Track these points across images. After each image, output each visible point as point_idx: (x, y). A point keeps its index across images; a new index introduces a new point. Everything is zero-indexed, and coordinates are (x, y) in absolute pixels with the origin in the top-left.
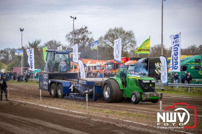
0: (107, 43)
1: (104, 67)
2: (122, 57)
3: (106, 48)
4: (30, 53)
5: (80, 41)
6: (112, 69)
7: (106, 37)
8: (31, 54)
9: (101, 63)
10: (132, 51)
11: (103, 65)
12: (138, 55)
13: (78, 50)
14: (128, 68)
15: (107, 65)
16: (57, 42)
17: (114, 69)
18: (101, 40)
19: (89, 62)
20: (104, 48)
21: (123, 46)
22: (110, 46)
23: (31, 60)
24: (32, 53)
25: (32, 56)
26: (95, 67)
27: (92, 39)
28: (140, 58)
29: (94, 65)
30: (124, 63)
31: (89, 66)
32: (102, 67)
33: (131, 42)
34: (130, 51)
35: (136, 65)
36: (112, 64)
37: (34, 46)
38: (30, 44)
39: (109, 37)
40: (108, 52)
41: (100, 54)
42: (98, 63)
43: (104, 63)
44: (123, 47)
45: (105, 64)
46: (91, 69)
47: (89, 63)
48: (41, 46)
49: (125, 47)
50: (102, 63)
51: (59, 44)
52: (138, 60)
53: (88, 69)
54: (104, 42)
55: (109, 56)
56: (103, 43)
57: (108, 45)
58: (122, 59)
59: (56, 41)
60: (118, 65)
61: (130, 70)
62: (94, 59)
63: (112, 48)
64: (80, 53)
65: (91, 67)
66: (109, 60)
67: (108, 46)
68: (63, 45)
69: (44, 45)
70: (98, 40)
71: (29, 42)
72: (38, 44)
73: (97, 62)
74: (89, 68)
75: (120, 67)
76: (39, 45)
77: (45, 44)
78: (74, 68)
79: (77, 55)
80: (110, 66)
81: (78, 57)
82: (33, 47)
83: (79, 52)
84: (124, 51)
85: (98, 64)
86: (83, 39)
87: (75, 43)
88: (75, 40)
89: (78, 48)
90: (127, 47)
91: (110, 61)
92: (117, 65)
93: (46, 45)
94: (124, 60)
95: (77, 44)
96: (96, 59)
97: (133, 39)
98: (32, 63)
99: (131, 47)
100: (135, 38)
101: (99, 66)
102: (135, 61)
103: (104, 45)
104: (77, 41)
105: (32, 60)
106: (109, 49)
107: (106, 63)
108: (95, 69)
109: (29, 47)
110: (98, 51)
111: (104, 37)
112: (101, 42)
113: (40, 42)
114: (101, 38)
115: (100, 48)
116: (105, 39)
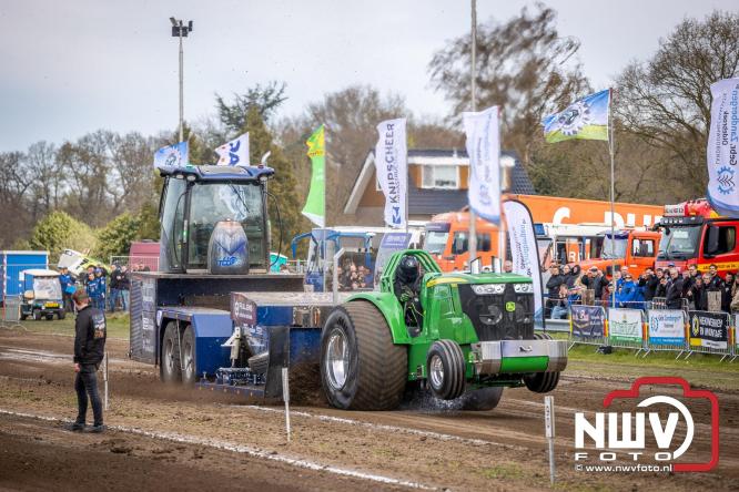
1: (649, 243)
3: (659, 130)
6: (694, 256)
7: (662, 71)
9: (631, 218)
11: (640, 230)
15: (668, 233)
17: (708, 255)
18: (631, 87)
19: (564, 212)
20: (645, 134)
22: (679, 121)
26: (598, 242)
27: (576, 81)
29: (590, 230)
31: (559, 238)
32: (636, 243)
36: (694, 225)
37: (248, 117)
38: (224, 108)
39: (676, 69)
40: (673, 153)
41: (628, 168)
42: (614, 220)
43: (647, 220)
45: (657, 228)
46: (573, 256)
47: (565, 221)
48: (286, 119)
50: (639, 222)
53: (554, 252)
54: (649, 98)
55: (681, 179)
56: (646, 102)
57: (671, 117)
59: (374, 95)
60: (730, 233)
62: (590, 197)
63: (693, 130)
64: (510, 162)
65: (574, 241)
66: (679, 201)
67: (673, 124)
68: (411, 116)
69: (309, 116)
70: (614, 84)
71: (220, 100)
72: (270, 106)
73: (608, 215)
74: (562, 248)
76: (276, 118)
77: (313, 108)
78: (478, 249)
79: (494, 175)
80: (681, 235)
81: (500, 184)
82: (241, 128)
83: (503, 153)
85: (614, 224)
86: (526, 80)
87: (482, 105)
88: (482, 84)
89: (502, 132)
91: (681, 206)
92: (723, 231)
93: (319, 115)
96: (602, 195)
101: (618, 237)
103: (646, 117)
104: (496, 94)
106: (679, 138)
107: (658, 219)
108: (598, 256)
109: (220, 127)
110: (612, 153)
111: (647, 72)
112: (634, 100)
113: (281, 97)
114: (631, 78)
115: (628, 130)
116: (656, 83)
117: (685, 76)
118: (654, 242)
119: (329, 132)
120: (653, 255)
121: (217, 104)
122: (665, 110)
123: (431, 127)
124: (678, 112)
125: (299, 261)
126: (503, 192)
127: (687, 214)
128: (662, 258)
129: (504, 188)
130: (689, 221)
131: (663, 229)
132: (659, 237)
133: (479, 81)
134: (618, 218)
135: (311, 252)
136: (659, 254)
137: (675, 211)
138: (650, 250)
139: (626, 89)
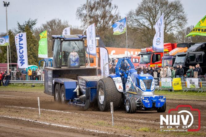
0: (141, 20)
1: (137, 59)
2: (164, 42)
3: (139, 28)
4: (19, 40)
5: (99, 19)
6: (149, 63)
7: (139, 12)
8: (21, 42)
9: (132, 53)
10: (180, 33)
11: (135, 56)
12: (190, 39)
13: (96, 34)
14: (174, 60)
15: (142, 56)
16: (62, 22)
17: (153, 62)
18: (131, 17)
19: (113, 52)
20: (135, 30)
21: (166, 25)
22: (144, 26)
23: (21, 52)
24: (22, 40)
25: (22, 44)
28: (193, 44)
29: (121, 56)
30: (169, 52)
31: (113, 59)
32: (134, 59)
33: (179, 18)
34: (177, 32)
35: (187, 55)
36: (149, 54)
37: (27, 28)
38: (19, 25)
39: (143, 12)
40: (143, 35)
41: (130, 39)
43: (136, 53)
44: (165, 27)
45: (139, 55)
47: (114, 54)
48: (36, 28)
49: (169, 27)
50: (134, 54)
51: (66, 25)
52: (190, 46)
54: (136, 20)
55: (145, 42)
56: (135, 21)
57: (142, 25)
58: (164, 46)
59: (60, 21)
60: (159, 56)
61: (178, 62)
62: (121, 47)
63: (148, 28)
64: (98, 38)
65: (116, 60)
66: (145, 47)
67: (142, 27)
68: (71, 26)
69: (43, 28)
70: (126, 17)
71: (18, 23)
72: (33, 25)
73: (126, 52)
75: (162, 58)
76: (34, 28)
77: (43, 25)
78: (90, 62)
79: (94, 42)
80: (146, 57)
81: (96, 45)
82: (24, 31)
83: (97, 36)
84: (168, 33)
85: (127, 55)
87: (91, 23)
89: (96, 31)
90: (172, 27)
91: (145, 49)
92: (157, 55)
93: (45, 27)
94: (168, 48)
95: (93, 25)
96: (124, 47)
97: (181, 13)
98: (22, 55)
99: (179, 27)
100: (184, 12)
101: (129, 58)
102: (186, 49)
103: (135, 25)
105: (23, 51)
106: (144, 30)
107: (139, 53)
109: (18, 30)
110: (126, 35)
111: (135, 13)
112: (131, 20)
113: (36, 22)
114: (130, 14)
115: (130, 28)
116: (137, 16)
117: (145, 13)
118: (138, 59)
119: (48, 31)
120: (138, 62)
121: (18, 24)
122: (140, 23)
123: (76, 29)
124: (144, 23)
125: (41, 67)
126: (97, 47)
127: (147, 51)
128: (141, 63)
129: (97, 45)
130: (148, 53)
131: (141, 55)
132: (140, 58)
133: (89, 16)
134: (129, 53)
135: (44, 65)
136: (140, 62)
137: (144, 50)
138: (137, 61)
139: (129, 18)
